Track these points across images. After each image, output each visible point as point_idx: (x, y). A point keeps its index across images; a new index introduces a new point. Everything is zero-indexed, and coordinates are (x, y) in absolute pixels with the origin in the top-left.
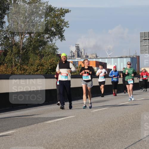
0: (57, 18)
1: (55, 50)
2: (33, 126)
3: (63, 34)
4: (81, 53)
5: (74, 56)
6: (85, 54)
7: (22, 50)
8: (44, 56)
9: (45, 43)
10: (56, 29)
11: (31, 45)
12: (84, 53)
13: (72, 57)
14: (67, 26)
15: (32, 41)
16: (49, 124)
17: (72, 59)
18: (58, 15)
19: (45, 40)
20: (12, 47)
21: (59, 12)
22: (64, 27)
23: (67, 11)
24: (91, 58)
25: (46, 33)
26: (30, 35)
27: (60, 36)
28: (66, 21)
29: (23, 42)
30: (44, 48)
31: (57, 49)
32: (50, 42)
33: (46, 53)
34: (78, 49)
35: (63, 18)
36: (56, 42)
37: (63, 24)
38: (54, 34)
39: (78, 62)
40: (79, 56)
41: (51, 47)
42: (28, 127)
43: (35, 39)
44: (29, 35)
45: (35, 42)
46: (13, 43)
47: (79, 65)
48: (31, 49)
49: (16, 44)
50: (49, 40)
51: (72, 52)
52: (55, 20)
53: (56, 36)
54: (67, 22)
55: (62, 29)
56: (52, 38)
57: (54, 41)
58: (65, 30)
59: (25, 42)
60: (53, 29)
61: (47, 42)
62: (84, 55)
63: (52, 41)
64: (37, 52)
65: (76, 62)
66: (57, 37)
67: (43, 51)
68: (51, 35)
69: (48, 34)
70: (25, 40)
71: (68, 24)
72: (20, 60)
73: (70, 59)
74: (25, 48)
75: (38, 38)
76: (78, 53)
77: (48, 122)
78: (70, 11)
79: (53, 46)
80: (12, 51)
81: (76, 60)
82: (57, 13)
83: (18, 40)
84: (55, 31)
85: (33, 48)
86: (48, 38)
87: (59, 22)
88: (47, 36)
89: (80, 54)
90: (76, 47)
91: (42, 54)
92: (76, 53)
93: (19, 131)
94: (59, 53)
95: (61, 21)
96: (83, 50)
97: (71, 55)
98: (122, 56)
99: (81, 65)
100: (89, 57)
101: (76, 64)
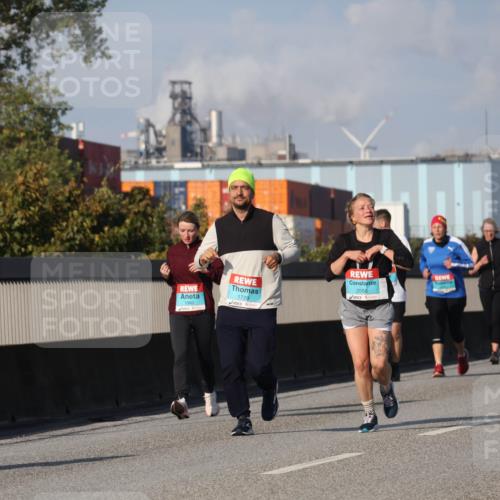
4: (205, 131)
5: (160, 151)
6: (228, 141)
12: (220, 136)
13: (148, 155)
17: (147, 167)
24: (260, 165)
31: (65, 107)
32: (23, 71)
34: (184, 112)
39: (184, 184)
40: (189, 151)
41: (27, 98)
47: (191, 203)
51: (149, 124)
56: (31, 43)
62: (220, 144)
63: (30, 65)
65: (176, 184)
73: (136, 167)
76: (185, 134)
81: (174, 176)
89: (198, 138)
90: (173, 96)
92: (176, 134)
94: (74, 135)
96: (214, 115)
97: (143, 147)
98: (443, 154)
99: (200, 205)
100: (251, 157)
101: (174, 198)
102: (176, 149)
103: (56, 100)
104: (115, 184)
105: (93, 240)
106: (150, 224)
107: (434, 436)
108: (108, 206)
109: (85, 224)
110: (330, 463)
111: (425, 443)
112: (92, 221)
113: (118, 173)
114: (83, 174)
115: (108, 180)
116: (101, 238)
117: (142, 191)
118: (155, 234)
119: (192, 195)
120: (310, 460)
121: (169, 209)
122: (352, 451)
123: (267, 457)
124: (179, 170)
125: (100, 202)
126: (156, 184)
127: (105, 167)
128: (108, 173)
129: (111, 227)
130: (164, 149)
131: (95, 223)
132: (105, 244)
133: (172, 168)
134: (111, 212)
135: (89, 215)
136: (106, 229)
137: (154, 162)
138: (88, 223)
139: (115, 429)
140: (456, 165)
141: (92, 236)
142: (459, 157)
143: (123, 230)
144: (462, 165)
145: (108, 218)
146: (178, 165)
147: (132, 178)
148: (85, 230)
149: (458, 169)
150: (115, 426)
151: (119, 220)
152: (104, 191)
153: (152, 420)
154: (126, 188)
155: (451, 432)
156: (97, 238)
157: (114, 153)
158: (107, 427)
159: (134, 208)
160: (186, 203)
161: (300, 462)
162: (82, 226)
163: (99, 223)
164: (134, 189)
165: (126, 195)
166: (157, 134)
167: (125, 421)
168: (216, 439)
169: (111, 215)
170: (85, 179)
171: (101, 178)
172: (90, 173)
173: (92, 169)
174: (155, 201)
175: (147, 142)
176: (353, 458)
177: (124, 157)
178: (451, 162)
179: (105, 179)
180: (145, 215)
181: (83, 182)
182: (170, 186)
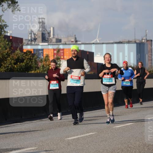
4: (49, 33)
5: (35, 39)
6: (56, 37)
12: (54, 35)
13: (32, 41)
17: (31, 45)
24: (66, 44)
31: (6, 26)
39: (42, 50)
40: (44, 39)
47: (45, 56)
51: (32, 31)
53: (3, 3)
62: (54, 37)
65: (40, 50)
73: (28, 44)
76: (43, 35)
81: (40, 47)
89: (47, 36)
90: (39, 23)
92: (40, 35)
94: (9, 35)
96: (52, 28)
97: (30, 38)
98: (121, 41)
99: (47, 56)
100: (63, 42)
101: (39, 54)
102: (40, 39)
104: (21, 49)
105: (14, 67)
106: (32, 62)
107: (118, 128)
108: (19, 56)
109: (12, 62)
110: (86, 136)
111: (115, 130)
112: (14, 61)
113: (22, 46)
114: (11, 47)
115: (19, 48)
116: (17, 66)
117: (29, 52)
118: (34, 65)
119: (45, 53)
120: (80, 135)
121: (38, 57)
122: (93, 132)
123: (67, 134)
124: (41, 45)
125: (16, 55)
126: (34, 50)
127: (18, 44)
128: (19, 46)
129: (20, 63)
130: (36, 39)
131: (15, 62)
132: (18, 68)
133: (39, 45)
134: (20, 58)
135: (13, 59)
136: (18, 63)
137: (33, 43)
138: (13, 62)
139: (20, 125)
140: (125, 44)
141: (14, 66)
142: (127, 42)
143: (23, 64)
144: (127, 44)
145: (19, 60)
146: (41, 44)
147: (27, 48)
148: (12, 64)
149: (126, 46)
150: (21, 124)
151: (22, 61)
152: (18, 51)
153: (32, 122)
154: (25, 51)
155: (124, 126)
156: (15, 67)
157: (21, 40)
158: (18, 125)
159: (27, 57)
160: (43, 56)
161: (77, 135)
162: (11, 62)
163: (16, 62)
164: (27, 51)
165: (25, 53)
166: (34, 34)
167: (24, 123)
168: (52, 128)
169: (20, 59)
170: (12, 48)
171: (17, 48)
172: (14, 46)
173: (14, 45)
174: (33, 55)
175: (31, 37)
176: (93, 134)
177: (24, 41)
178: (124, 43)
179: (18, 48)
180: (30, 59)
181: (11, 49)
182: (38, 50)
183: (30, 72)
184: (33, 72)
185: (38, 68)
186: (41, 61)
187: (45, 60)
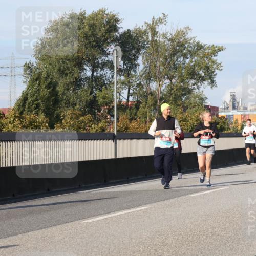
0: (207, 57)
1: (202, 100)
2: (172, 200)
3: (215, 79)
4: (238, 103)
5: (228, 108)
6: (243, 105)
7: (160, 100)
8: (188, 108)
9: (190, 91)
10: (205, 73)
11: (171, 94)
12: (241, 104)
13: (225, 109)
14: (221, 68)
15: (172, 89)
16: (194, 197)
17: (224, 112)
18: (208, 55)
19: (190, 87)
20: (146, 97)
21: (209, 51)
22: (216, 70)
23: (221, 49)
25: (191, 78)
26: (171, 81)
27: (210, 81)
28: (218, 62)
29: (162, 90)
30: (188, 98)
31: (206, 98)
32: (197, 90)
33: (191, 104)
34: (233, 99)
35: (214, 58)
36: (205, 89)
37: (215, 66)
38: (202, 79)
39: (233, 115)
40: (234, 108)
41: (198, 96)
42: (166, 202)
43: (177, 86)
44: (169, 81)
45: (176, 90)
46: (149, 92)
47: (235, 120)
48: (171, 99)
49: (152, 94)
50: (195, 86)
51: (225, 102)
52: (204, 60)
53: (204, 82)
54: (220, 64)
55: (214, 72)
56: (199, 84)
57: (202, 89)
58: (216, 74)
59: (163, 90)
60: (201, 72)
61: (192, 89)
62: (241, 106)
63: (199, 89)
64: (179, 103)
66: (206, 83)
67: (187, 102)
68: (198, 81)
69: (195, 79)
70: (163, 88)
71: (222, 66)
72: (157, 113)
73: (222, 112)
74: (164, 99)
75: (182, 84)
76: (233, 104)
77: (192, 195)
78: (225, 48)
79: (201, 94)
80: (146, 103)
81: (231, 114)
82: (207, 51)
83: (155, 87)
84: (203, 75)
85: (174, 98)
86: (194, 85)
87: (210, 63)
88: (193, 81)
89: (236, 105)
90: (231, 95)
91: (186, 105)
92: (231, 104)
93: (154, 207)
94: (208, 105)
95: (213, 62)
96: (240, 100)
99: (237, 120)
100: (248, 109)
101: (230, 118)
102: (231, 108)
103: (204, 97)
104: (217, 115)
108: (215, 120)
113: (218, 113)
117: (223, 117)
118: (226, 127)
119: (234, 118)
121: (229, 121)
124: (232, 112)
126: (227, 115)
127: (215, 112)
133: (230, 112)
143: (219, 126)
147: (221, 114)
151: (218, 124)
152: (215, 117)
154: (220, 116)
157: (217, 108)
159: (222, 121)
160: (233, 120)
165: (220, 118)
166: (227, 104)
173: (212, 112)
174: (226, 119)
175: (225, 106)
177: (219, 109)
179: (215, 114)
180: (224, 122)
182: (230, 116)
183: (223, 132)
184: (225, 132)
185: (230, 129)
186: (232, 124)
187: (235, 123)
